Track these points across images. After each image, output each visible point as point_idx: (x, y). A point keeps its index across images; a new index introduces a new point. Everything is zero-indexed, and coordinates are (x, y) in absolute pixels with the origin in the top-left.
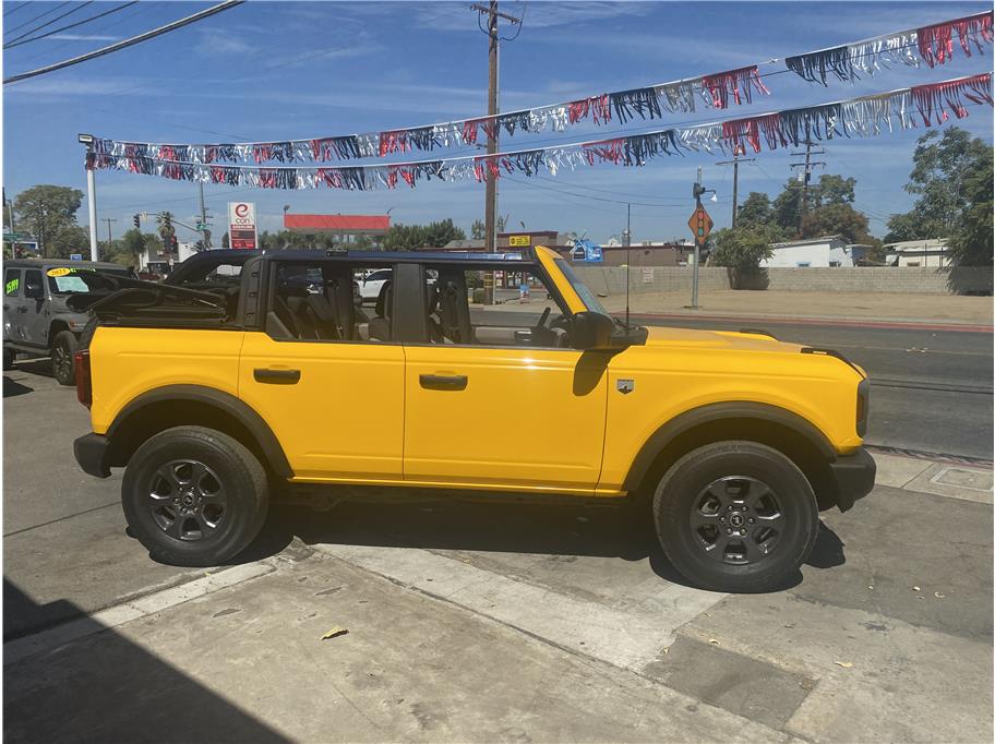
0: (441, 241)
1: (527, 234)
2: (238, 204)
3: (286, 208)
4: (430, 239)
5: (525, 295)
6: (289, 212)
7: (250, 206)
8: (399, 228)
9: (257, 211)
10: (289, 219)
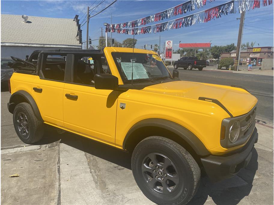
0: (230, 51)
1: (260, 48)
2: (168, 41)
3: (180, 42)
4: (226, 50)
5: (250, 68)
6: (181, 43)
7: (171, 42)
8: (216, 47)
9: (173, 43)
10: (181, 45)
